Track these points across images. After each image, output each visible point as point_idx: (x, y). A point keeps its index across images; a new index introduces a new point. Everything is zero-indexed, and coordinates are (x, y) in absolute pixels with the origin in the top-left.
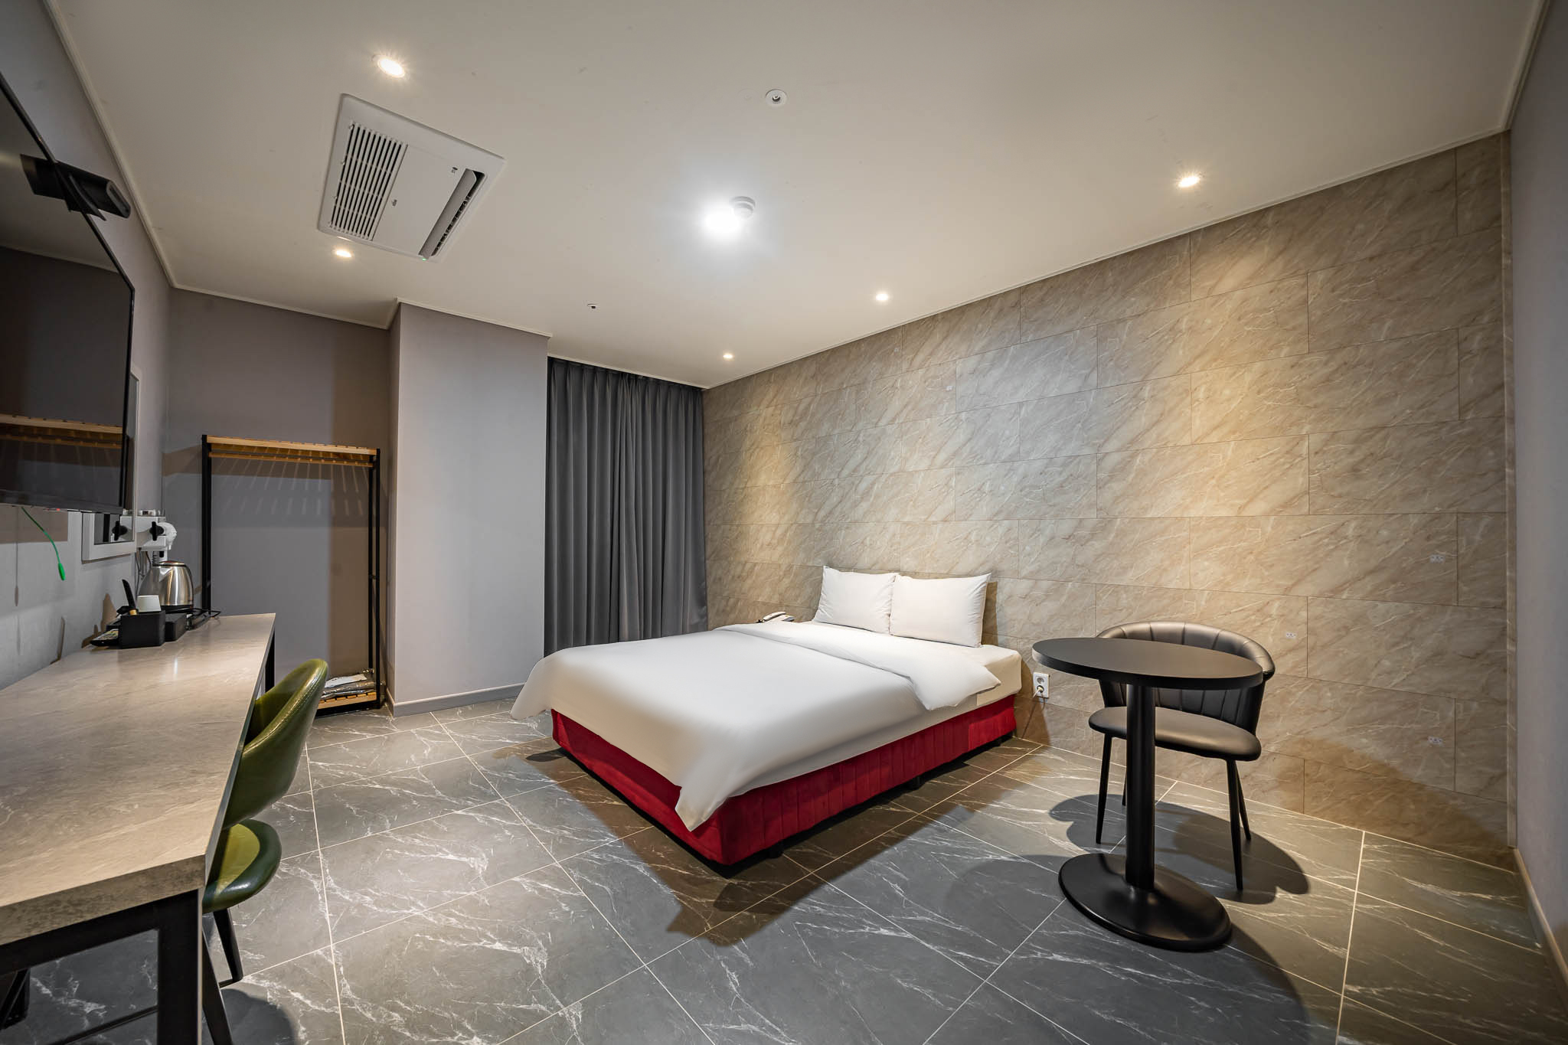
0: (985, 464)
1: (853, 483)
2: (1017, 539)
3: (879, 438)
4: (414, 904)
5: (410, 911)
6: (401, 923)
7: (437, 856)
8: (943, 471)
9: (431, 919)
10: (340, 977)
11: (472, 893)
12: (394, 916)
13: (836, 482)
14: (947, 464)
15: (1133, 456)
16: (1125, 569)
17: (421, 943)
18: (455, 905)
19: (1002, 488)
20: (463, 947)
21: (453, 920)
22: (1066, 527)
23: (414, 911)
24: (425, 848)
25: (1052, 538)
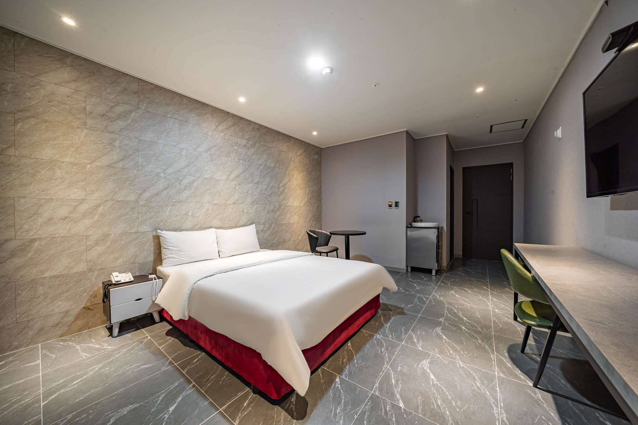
0: (249, 183)
1: (178, 178)
2: (259, 211)
3: (198, 158)
4: (460, 367)
5: (463, 365)
6: (468, 363)
7: (437, 382)
8: (233, 182)
9: (458, 357)
10: (494, 361)
11: (438, 355)
12: (470, 368)
13: (162, 175)
14: (235, 180)
15: (285, 189)
16: (284, 219)
17: (465, 353)
18: (446, 356)
19: (255, 193)
20: (454, 343)
21: (451, 352)
22: (272, 207)
23: (462, 364)
24: (439, 394)
25: (269, 211)
